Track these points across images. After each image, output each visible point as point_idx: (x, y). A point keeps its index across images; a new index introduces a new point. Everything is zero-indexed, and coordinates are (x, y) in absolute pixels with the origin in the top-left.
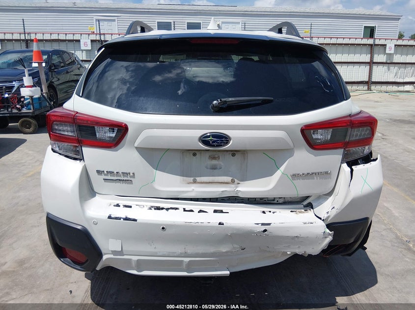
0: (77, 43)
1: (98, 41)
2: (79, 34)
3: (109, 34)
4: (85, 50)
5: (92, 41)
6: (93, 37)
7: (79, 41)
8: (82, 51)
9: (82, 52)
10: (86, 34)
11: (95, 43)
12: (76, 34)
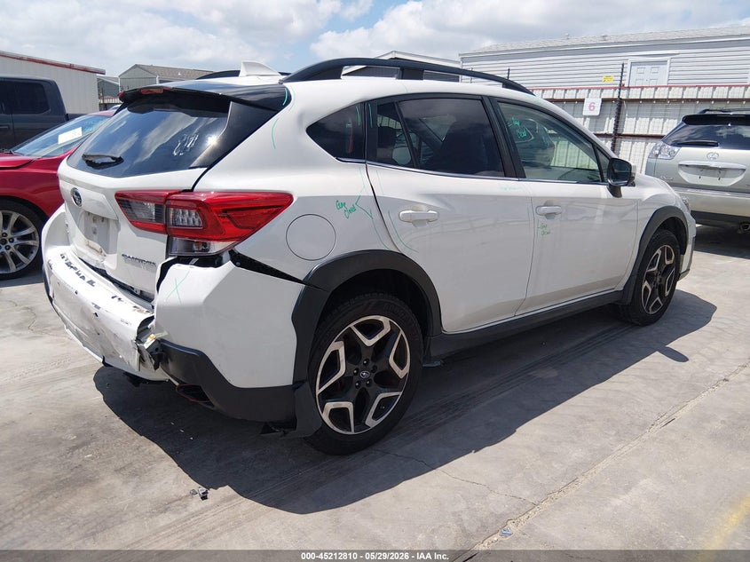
0: (580, 104)
1: (615, 100)
2: (585, 89)
3: (637, 87)
4: (589, 117)
5: (604, 101)
6: (608, 94)
7: (582, 101)
8: (585, 117)
9: (585, 121)
10: (598, 89)
11: (609, 105)
12: (582, 89)
